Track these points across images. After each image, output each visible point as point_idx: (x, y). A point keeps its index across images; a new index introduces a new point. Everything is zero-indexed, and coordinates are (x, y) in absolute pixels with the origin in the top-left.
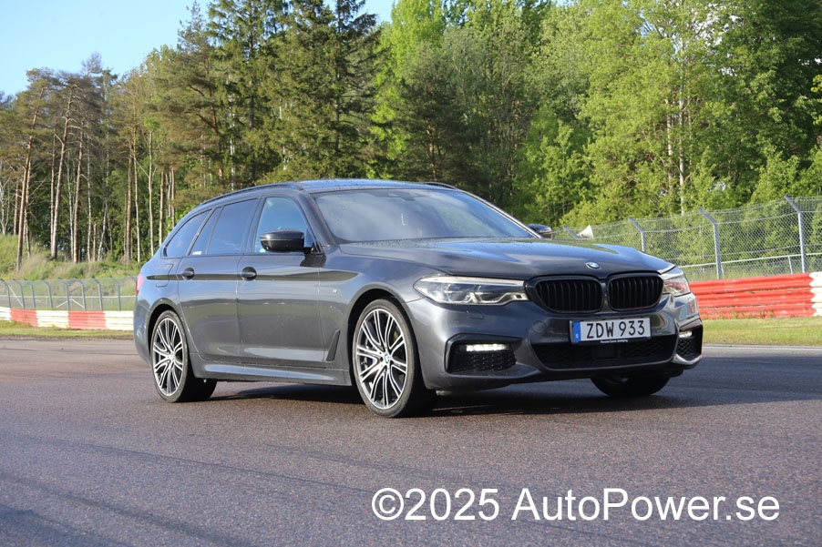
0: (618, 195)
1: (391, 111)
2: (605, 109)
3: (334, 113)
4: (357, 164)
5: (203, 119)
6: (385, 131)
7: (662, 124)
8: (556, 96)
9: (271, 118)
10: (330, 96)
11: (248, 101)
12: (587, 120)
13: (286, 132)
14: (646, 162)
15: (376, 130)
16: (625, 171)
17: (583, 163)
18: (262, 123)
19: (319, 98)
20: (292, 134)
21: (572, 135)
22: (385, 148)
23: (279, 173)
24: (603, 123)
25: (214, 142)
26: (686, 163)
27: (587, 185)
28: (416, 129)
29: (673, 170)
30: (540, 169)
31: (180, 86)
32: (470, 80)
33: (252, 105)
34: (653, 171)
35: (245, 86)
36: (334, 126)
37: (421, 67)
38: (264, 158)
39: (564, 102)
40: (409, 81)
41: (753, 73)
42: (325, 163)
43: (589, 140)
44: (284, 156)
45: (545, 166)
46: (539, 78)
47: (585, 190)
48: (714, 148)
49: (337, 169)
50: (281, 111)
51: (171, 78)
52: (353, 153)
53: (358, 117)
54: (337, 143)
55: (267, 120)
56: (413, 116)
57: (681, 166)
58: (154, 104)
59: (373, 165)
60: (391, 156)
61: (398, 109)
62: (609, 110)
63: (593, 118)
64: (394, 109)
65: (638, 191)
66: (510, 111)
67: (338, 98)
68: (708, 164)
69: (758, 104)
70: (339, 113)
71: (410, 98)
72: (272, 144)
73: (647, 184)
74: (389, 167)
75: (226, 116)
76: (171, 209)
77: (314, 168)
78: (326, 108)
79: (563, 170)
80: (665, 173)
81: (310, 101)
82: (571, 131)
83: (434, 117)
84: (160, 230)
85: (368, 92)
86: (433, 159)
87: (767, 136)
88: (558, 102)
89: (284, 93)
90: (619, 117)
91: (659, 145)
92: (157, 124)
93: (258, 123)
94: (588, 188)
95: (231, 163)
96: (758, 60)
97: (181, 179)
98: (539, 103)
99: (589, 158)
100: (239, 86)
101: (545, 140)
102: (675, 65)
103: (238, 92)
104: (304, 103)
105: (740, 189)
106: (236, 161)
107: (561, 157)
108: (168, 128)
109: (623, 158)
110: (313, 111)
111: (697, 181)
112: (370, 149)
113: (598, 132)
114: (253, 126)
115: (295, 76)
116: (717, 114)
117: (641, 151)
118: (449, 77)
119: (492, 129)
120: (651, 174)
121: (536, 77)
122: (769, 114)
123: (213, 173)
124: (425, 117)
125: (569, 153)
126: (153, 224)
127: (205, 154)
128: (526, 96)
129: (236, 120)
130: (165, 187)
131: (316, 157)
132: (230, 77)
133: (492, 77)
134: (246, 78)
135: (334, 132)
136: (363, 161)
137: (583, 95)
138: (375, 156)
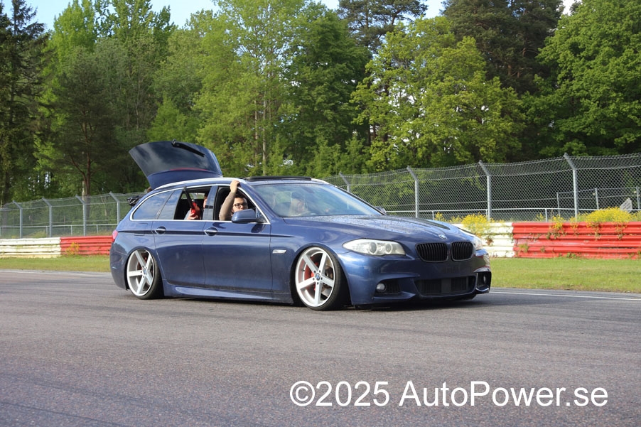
1: (54, 96)
2: (212, 105)
3: (10, 95)
4: (26, 133)
6: (50, 111)
7: (252, 117)
8: (178, 93)
10: (6, 82)
12: (199, 111)
14: (240, 144)
15: (41, 109)
16: (225, 149)
22: (49, 124)
24: (211, 114)
26: (267, 146)
28: (73, 111)
29: (259, 150)
32: (115, 77)
34: (244, 150)
36: (9, 104)
37: (78, 65)
39: (183, 98)
40: (69, 75)
41: (312, 86)
43: (200, 125)
46: (165, 79)
52: (24, 125)
53: (29, 99)
54: (11, 117)
56: (71, 101)
57: (264, 147)
59: (39, 135)
60: (53, 129)
61: (60, 95)
62: (215, 106)
63: (204, 109)
64: (56, 94)
65: (234, 163)
66: (144, 101)
67: (12, 84)
68: (281, 147)
69: (317, 106)
70: (13, 95)
71: (69, 88)
73: (238, 156)
74: (51, 137)
78: (3, 90)
80: (252, 152)
82: (184, 118)
83: (87, 103)
85: (37, 81)
86: (86, 133)
87: (321, 130)
88: (178, 97)
90: (221, 111)
91: (249, 132)
96: (316, 77)
99: (201, 139)
101: (167, 124)
105: (302, 165)
109: (223, 140)
111: (272, 159)
112: (37, 123)
113: (208, 120)
117: (237, 136)
118: (99, 74)
119: (130, 113)
120: (242, 152)
121: (163, 77)
122: (324, 114)
124: (83, 103)
128: (155, 91)
133: (131, 76)
135: (9, 109)
136: (31, 131)
137: (197, 93)
138: (41, 128)
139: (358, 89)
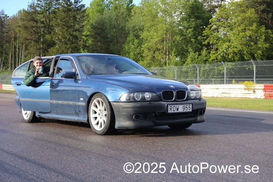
0: (150, 60)
2: (148, 36)
3: (72, 32)
4: (78, 46)
5: (34, 31)
6: (86, 38)
7: (163, 41)
8: (134, 31)
9: (54, 32)
10: (71, 27)
11: (47, 27)
12: (143, 39)
13: (58, 36)
14: (158, 51)
15: (83, 37)
16: (152, 53)
17: (141, 50)
18: (51, 33)
19: (68, 27)
20: (59, 37)
21: (138, 42)
22: (86, 42)
23: (55, 48)
24: (147, 40)
25: (37, 38)
26: (169, 52)
27: (142, 56)
28: (95, 38)
29: (165, 54)
30: (129, 51)
31: (28, 21)
32: (111, 25)
33: (48, 28)
35: (46, 22)
36: (72, 35)
37: (97, 20)
38: (51, 43)
39: (137, 33)
40: (94, 24)
41: (187, 29)
42: (69, 45)
43: (143, 44)
44: (57, 43)
45: (130, 50)
46: (130, 25)
47: (141, 58)
48: (176, 48)
49: (72, 48)
50: (57, 30)
51: (25, 19)
52: (77, 43)
53: (79, 33)
54: (72, 40)
55: (52, 33)
56: (94, 34)
57: (167, 53)
58: (20, 25)
59: (82, 47)
60: (87, 45)
64: (89, 31)
65: (155, 59)
66: (121, 34)
67: (73, 27)
68: (175, 53)
69: (189, 37)
70: (73, 32)
71: (94, 29)
72: (54, 39)
73: (158, 57)
74: (87, 48)
75: (41, 30)
76: (23, 56)
77: (65, 47)
78: (70, 30)
79: (135, 52)
80: (163, 54)
81: (65, 27)
82: (138, 41)
83: (100, 35)
84: (20, 62)
85: (82, 26)
86: (99, 46)
87: (191, 46)
88: (135, 33)
89: (58, 25)
90: (151, 38)
91: (162, 47)
92: (20, 31)
93: (50, 33)
94: (142, 57)
95: (41, 44)
96: (189, 25)
97: (27, 47)
98: (130, 33)
99: (143, 49)
100: (45, 22)
101: (131, 43)
102: (167, 25)
103: (44, 24)
104: (63, 28)
105: (182, 60)
106: (43, 43)
107: (135, 48)
108: (23, 33)
109: (152, 49)
110: (66, 31)
111: (171, 57)
112: (82, 42)
113: (146, 42)
114: (48, 34)
115: (61, 20)
116: (178, 39)
117: (157, 48)
118: (105, 24)
119: (116, 39)
120: (159, 55)
121: (129, 25)
122: (191, 40)
123: (36, 46)
124: (98, 34)
125: (137, 47)
126: (18, 60)
127: (34, 40)
128: (126, 30)
129: (44, 31)
130: (22, 49)
131: (66, 44)
132: (42, 19)
133: (117, 24)
134: (47, 20)
135: (72, 37)
136: (79, 46)
137: (142, 31)
138: (83, 44)
139: (206, 30)
